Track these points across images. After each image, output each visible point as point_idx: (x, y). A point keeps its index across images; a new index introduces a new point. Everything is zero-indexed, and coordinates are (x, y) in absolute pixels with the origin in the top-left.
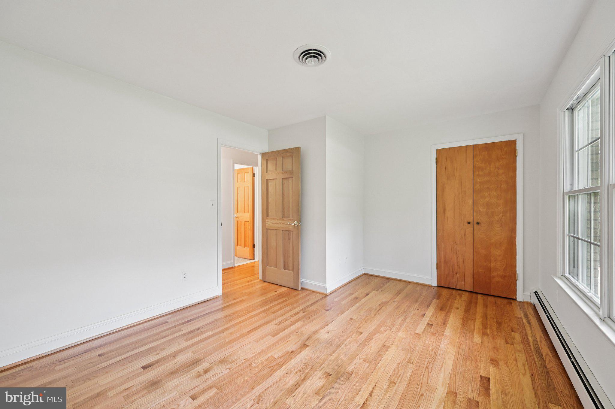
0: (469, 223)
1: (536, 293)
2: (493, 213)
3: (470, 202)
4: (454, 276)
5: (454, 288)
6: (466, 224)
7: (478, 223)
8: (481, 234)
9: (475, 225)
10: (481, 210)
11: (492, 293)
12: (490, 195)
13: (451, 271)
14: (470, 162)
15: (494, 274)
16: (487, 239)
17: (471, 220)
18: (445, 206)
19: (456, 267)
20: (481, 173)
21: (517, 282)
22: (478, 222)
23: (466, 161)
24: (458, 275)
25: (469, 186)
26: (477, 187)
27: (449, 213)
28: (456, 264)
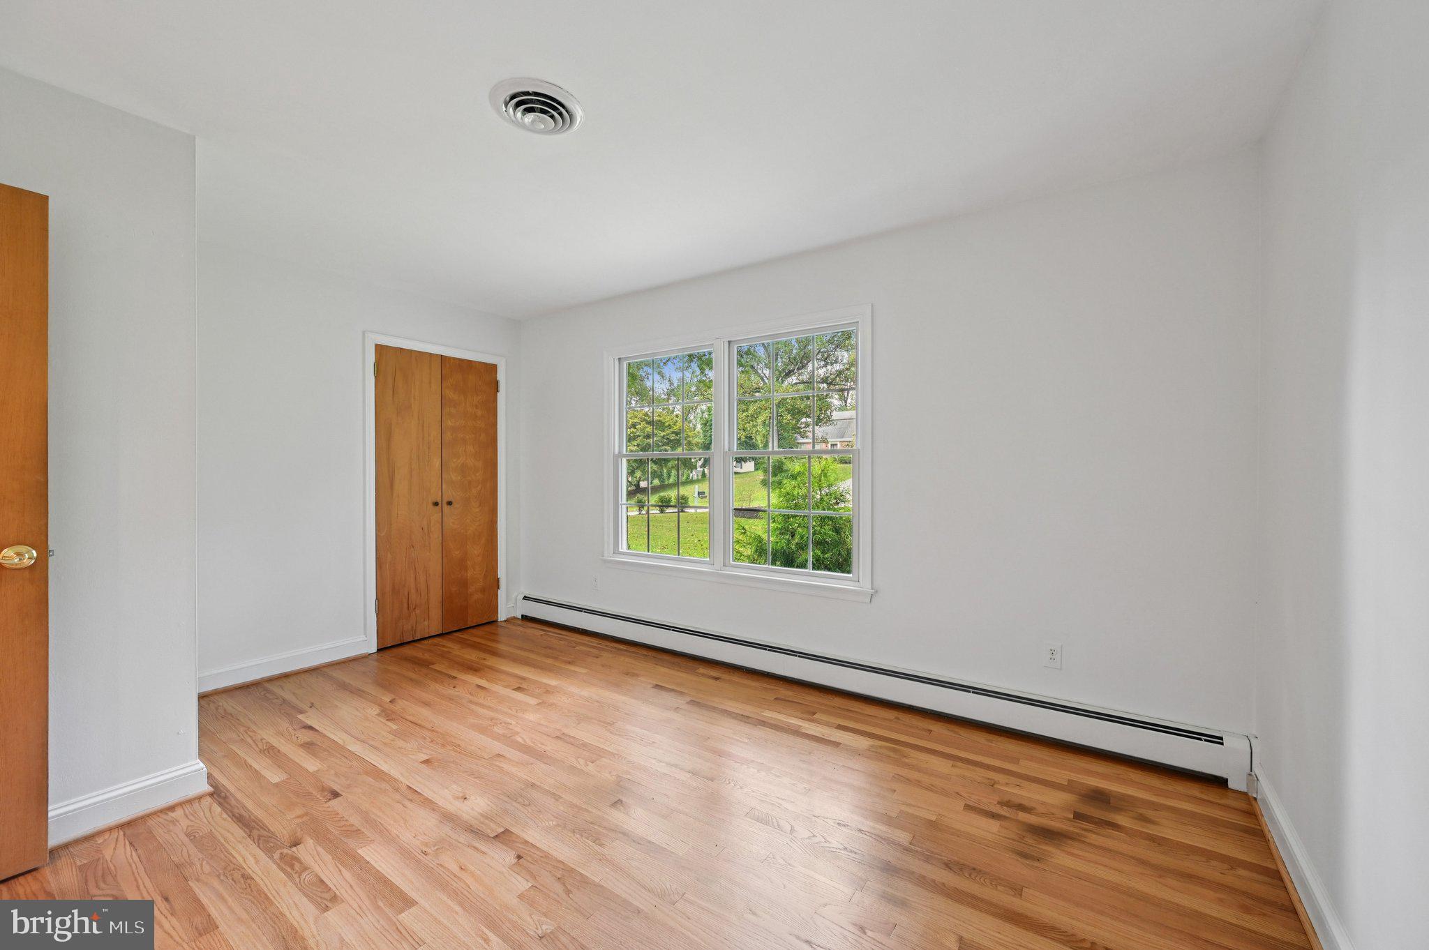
0: (436, 504)
1: (525, 598)
2: (470, 482)
3: (437, 463)
4: (410, 616)
5: (411, 640)
6: (430, 506)
7: (450, 503)
8: (453, 523)
9: (446, 507)
10: (454, 478)
11: (470, 624)
12: (465, 451)
13: (406, 605)
14: (436, 386)
15: (472, 589)
16: (462, 531)
17: (439, 500)
18: (393, 472)
19: (413, 596)
20: (453, 411)
21: (499, 591)
22: (450, 500)
23: (430, 383)
24: (418, 611)
25: (435, 433)
26: (448, 436)
27: (401, 487)
28: (413, 591)
